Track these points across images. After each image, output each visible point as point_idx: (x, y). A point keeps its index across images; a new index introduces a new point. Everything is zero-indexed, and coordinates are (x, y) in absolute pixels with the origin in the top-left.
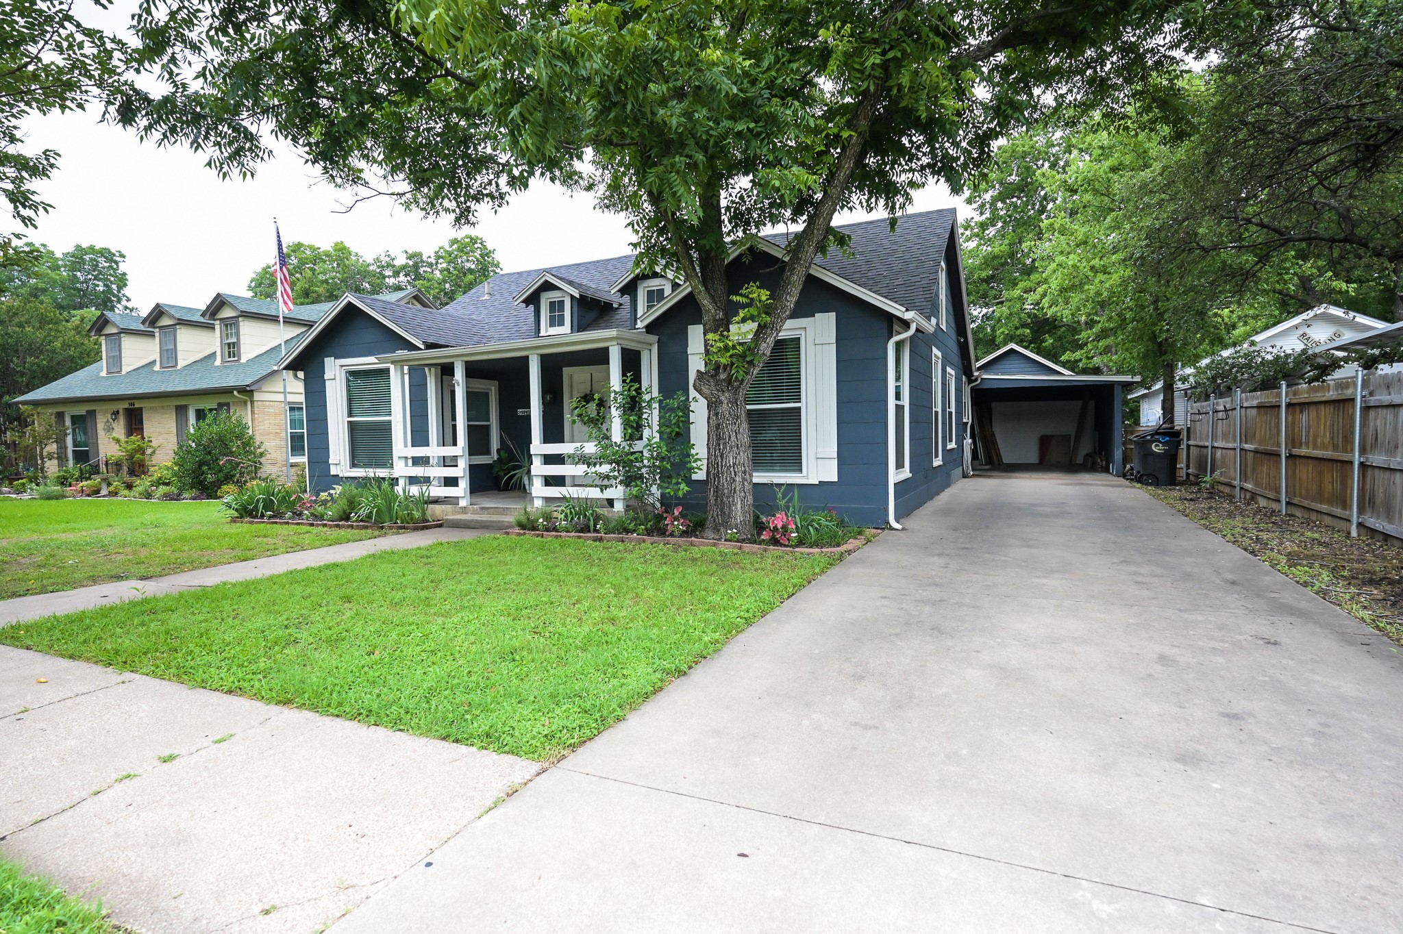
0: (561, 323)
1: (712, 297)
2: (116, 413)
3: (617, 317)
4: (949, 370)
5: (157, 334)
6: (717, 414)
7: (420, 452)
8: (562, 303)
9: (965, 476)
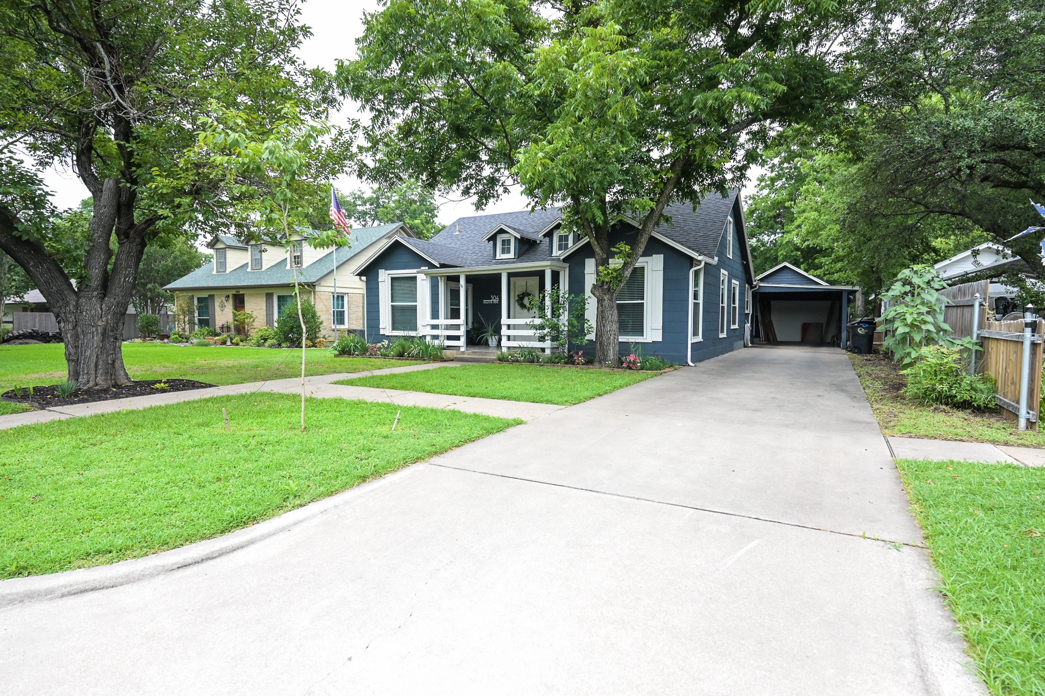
0: (509, 252)
1: (601, 247)
2: (228, 297)
3: (540, 249)
4: (733, 281)
5: (249, 249)
6: (602, 306)
7: (435, 322)
8: (509, 241)
9: (745, 346)
